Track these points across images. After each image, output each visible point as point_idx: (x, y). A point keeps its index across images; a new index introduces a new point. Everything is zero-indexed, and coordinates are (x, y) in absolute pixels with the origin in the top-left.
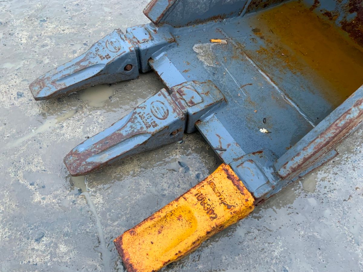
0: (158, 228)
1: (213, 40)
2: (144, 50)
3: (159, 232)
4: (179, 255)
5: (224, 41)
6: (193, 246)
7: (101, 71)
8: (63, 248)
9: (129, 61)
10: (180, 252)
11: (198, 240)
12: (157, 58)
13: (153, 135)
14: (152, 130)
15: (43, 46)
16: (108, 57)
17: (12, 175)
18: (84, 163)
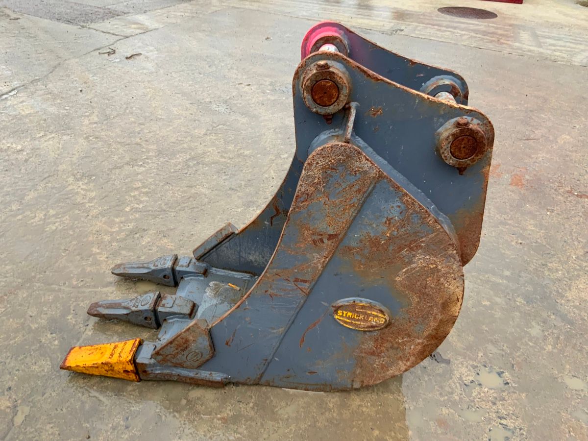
0: (91, 352)
1: (229, 284)
2: (177, 271)
3: (89, 354)
4: (85, 366)
5: (238, 288)
6: (93, 365)
7: (149, 272)
8: (56, 342)
9: (166, 273)
10: (86, 364)
11: (96, 364)
12: (186, 279)
13: (133, 312)
14: (134, 309)
15: (150, 250)
16: (157, 266)
17: (71, 302)
18: (95, 309)
